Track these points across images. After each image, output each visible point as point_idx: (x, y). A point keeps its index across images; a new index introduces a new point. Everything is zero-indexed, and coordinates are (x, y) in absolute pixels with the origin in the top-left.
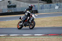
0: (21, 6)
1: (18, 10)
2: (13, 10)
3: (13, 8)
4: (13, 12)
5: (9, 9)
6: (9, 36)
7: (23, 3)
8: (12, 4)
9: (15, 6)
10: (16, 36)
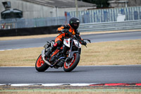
0: (35, 14)
1: (28, 25)
2: (14, 24)
3: (14, 20)
4: (14, 30)
5: (4, 21)
6: (8, 87)
7: (39, 6)
8: (11, 10)
9: (19, 15)
10: (26, 87)
